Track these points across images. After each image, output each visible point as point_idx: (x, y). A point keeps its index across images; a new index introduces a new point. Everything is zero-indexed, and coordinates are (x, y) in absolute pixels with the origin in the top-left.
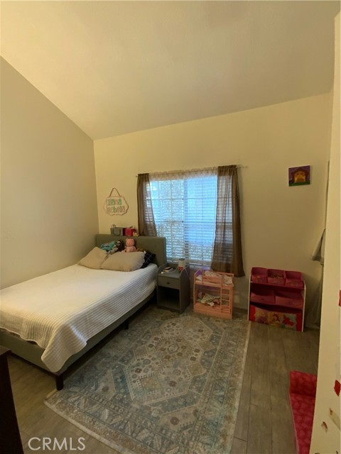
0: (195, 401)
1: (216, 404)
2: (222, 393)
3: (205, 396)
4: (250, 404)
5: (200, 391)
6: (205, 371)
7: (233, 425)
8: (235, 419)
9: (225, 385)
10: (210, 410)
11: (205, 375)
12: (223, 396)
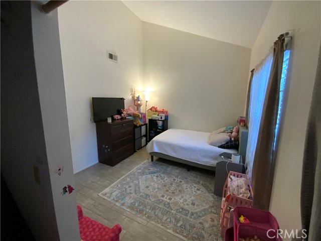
0: (136, 193)
1: (132, 201)
2: (136, 205)
3: (138, 198)
4: (126, 217)
5: (140, 196)
6: (153, 200)
7: (119, 205)
8: (122, 207)
9: (141, 207)
10: (130, 198)
11: (150, 200)
12: (135, 205)
